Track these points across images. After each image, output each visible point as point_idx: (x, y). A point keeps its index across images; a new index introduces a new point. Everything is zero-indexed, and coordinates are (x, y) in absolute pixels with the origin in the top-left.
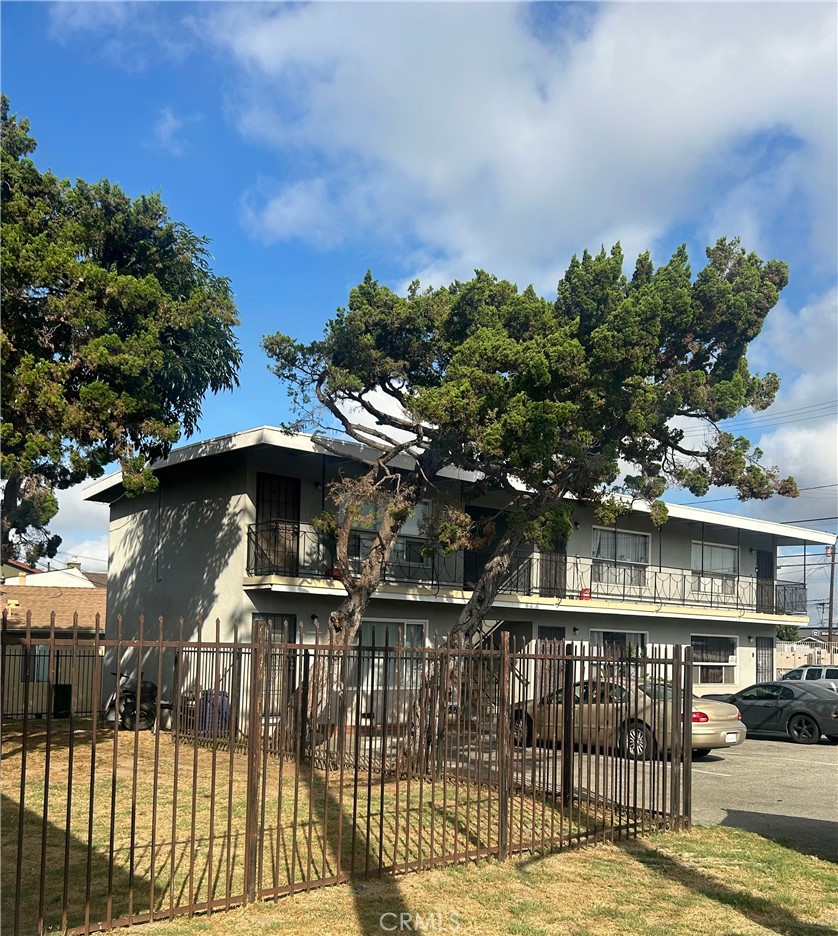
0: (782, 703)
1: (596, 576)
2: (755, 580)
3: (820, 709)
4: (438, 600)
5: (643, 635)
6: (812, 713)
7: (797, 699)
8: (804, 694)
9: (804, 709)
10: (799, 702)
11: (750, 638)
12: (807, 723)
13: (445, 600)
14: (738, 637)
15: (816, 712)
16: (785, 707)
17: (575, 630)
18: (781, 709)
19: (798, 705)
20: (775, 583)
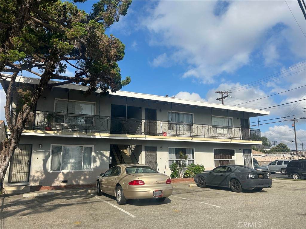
0: (227, 174)
1: (171, 128)
2: (240, 129)
3: (241, 176)
4: (88, 137)
5: (193, 149)
6: (238, 178)
7: (233, 172)
8: (235, 170)
9: (234, 176)
10: (233, 173)
11: (240, 150)
12: (237, 183)
13: (92, 137)
14: (235, 149)
15: (240, 178)
16: (228, 176)
17: (161, 147)
18: (227, 177)
19: (233, 175)
20: (250, 129)
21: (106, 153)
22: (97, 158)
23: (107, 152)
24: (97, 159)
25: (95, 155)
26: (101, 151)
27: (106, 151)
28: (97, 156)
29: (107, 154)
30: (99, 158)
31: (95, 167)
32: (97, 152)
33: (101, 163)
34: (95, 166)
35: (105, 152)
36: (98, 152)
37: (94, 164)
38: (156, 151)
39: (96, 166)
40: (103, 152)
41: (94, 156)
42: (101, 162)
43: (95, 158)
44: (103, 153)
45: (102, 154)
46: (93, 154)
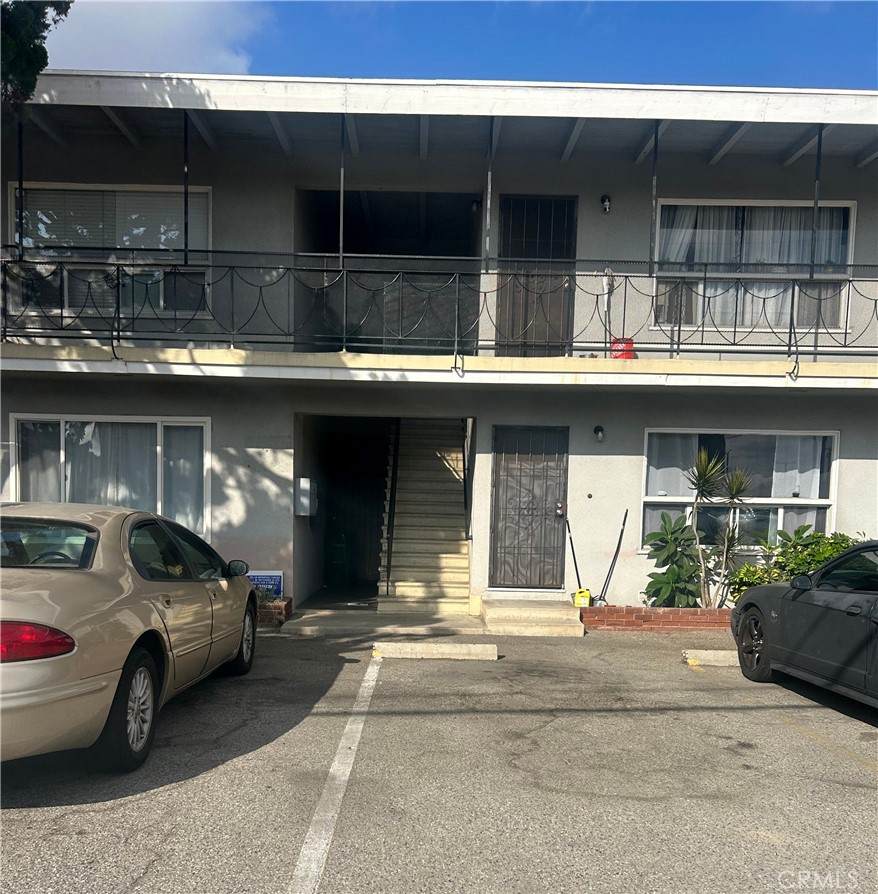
4: (134, 369)
13: (151, 369)
17: (598, 430)
21: (276, 460)
22: (231, 482)
23: (281, 456)
24: (230, 487)
25: (218, 467)
26: (252, 451)
27: (276, 447)
28: (231, 471)
29: (283, 463)
30: (240, 486)
31: (223, 525)
32: (227, 453)
33: (249, 510)
34: (222, 519)
35: (267, 455)
36: (232, 451)
37: (217, 513)
38: (564, 450)
39: (229, 524)
40: (260, 454)
41: (212, 471)
42: (252, 502)
43: (218, 482)
44: (258, 458)
45: (257, 462)
46: (210, 461)
